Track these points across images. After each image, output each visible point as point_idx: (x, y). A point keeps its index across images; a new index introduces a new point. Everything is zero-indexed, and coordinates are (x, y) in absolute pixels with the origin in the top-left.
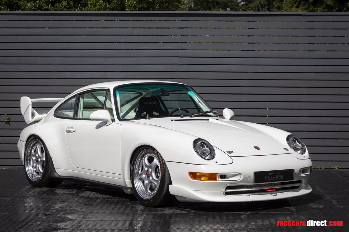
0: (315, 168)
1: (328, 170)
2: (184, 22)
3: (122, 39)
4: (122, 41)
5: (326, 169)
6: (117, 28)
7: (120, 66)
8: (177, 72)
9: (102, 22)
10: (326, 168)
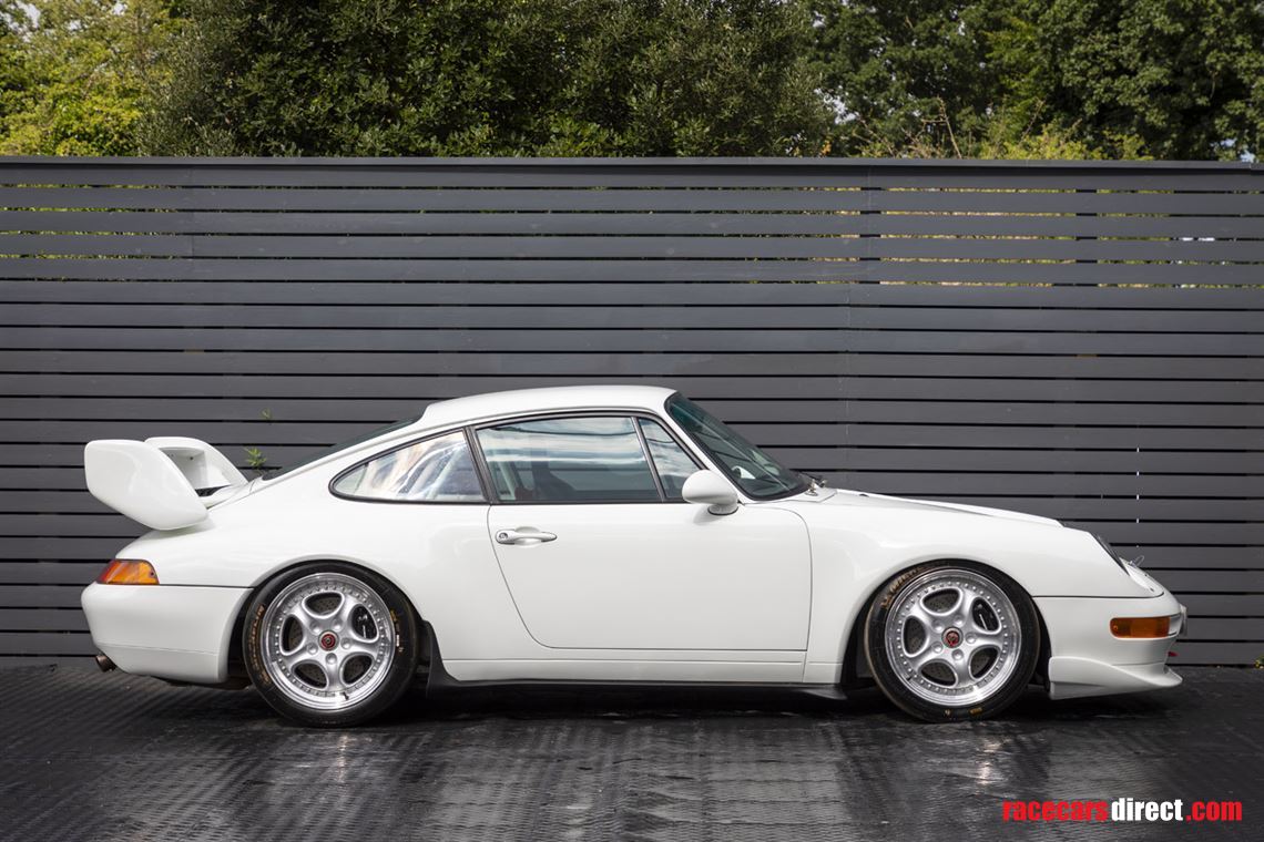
2: (870, 192)
3: (670, 247)
4: (671, 252)
6: (648, 212)
7: (665, 335)
8: (847, 355)
9: (599, 193)
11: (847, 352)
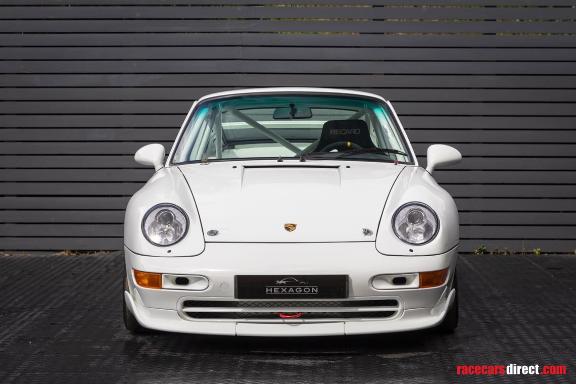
0: (496, 252)
1: (520, 255)
5: (518, 255)
8: (240, 74)
10: (516, 253)
11: (240, 73)
